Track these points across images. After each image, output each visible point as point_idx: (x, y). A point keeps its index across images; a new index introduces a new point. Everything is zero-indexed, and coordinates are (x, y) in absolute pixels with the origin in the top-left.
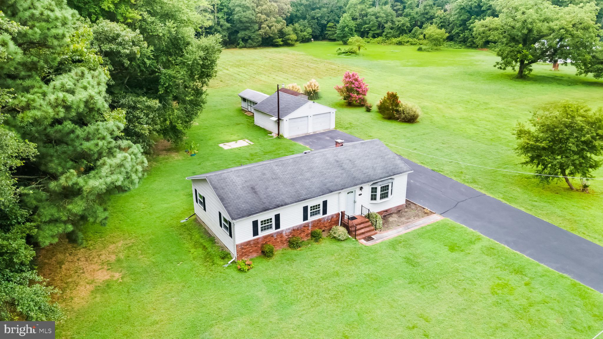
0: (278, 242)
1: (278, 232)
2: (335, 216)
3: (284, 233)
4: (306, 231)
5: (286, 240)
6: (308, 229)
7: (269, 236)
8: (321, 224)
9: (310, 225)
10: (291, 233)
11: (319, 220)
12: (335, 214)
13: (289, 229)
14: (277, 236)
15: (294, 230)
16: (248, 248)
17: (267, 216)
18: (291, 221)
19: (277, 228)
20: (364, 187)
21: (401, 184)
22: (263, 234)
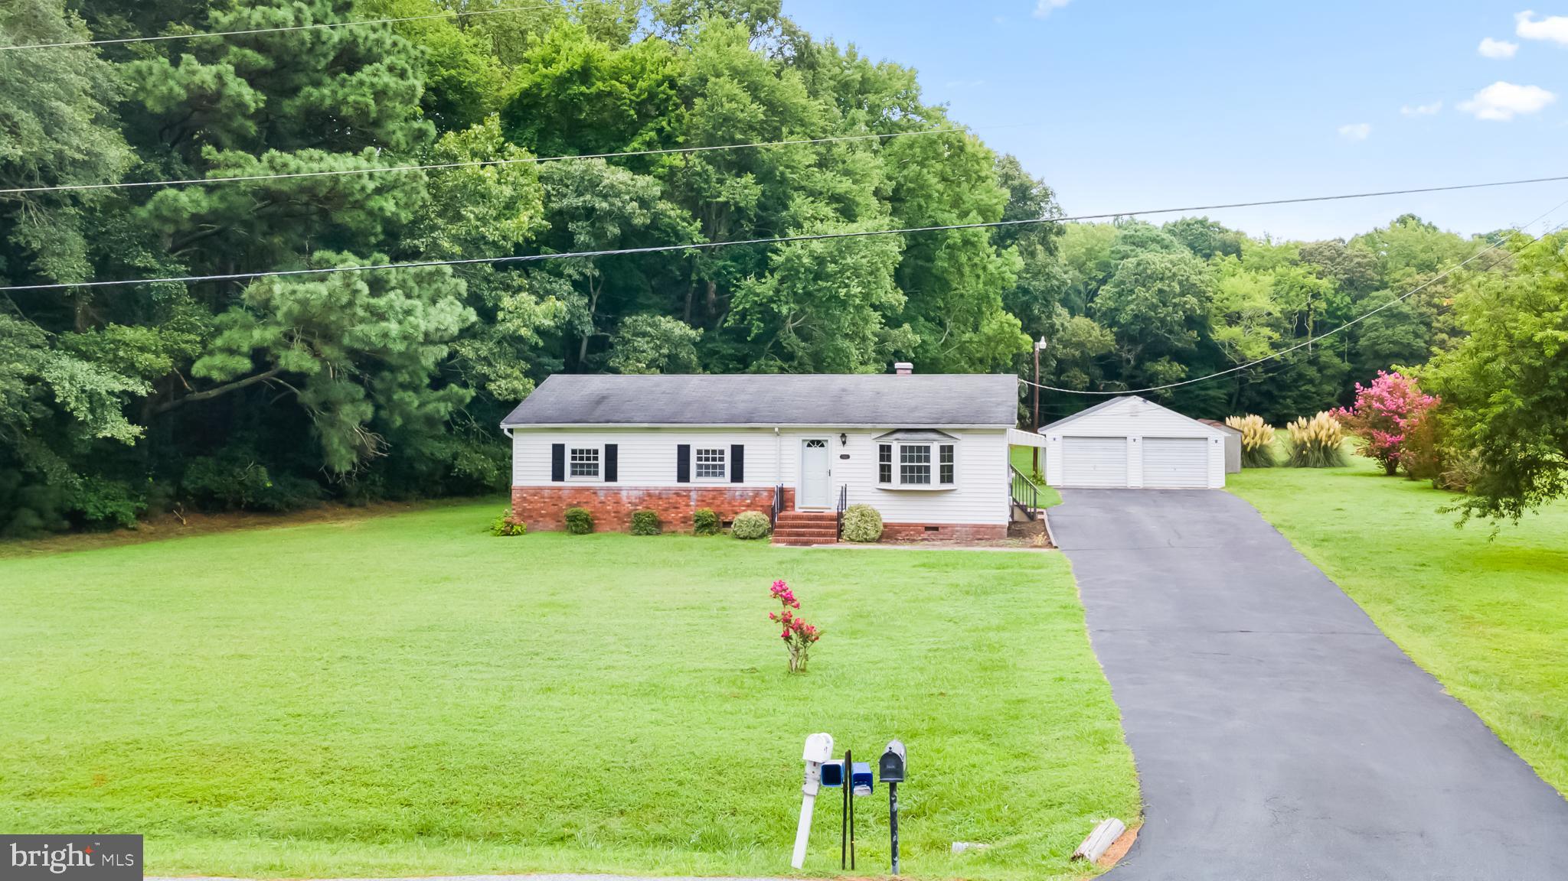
0: (608, 512)
1: (608, 489)
2: (765, 494)
3: (624, 494)
4: (683, 508)
5: (628, 515)
6: (688, 505)
7: (587, 489)
8: (723, 503)
9: (693, 495)
10: (642, 501)
11: (720, 491)
12: (765, 490)
13: (636, 489)
14: (606, 496)
15: (650, 495)
16: (536, 502)
17: (587, 441)
18: (647, 473)
19: (610, 478)
20: (853, 438)
21: (986, 460)
22: (574, 481)
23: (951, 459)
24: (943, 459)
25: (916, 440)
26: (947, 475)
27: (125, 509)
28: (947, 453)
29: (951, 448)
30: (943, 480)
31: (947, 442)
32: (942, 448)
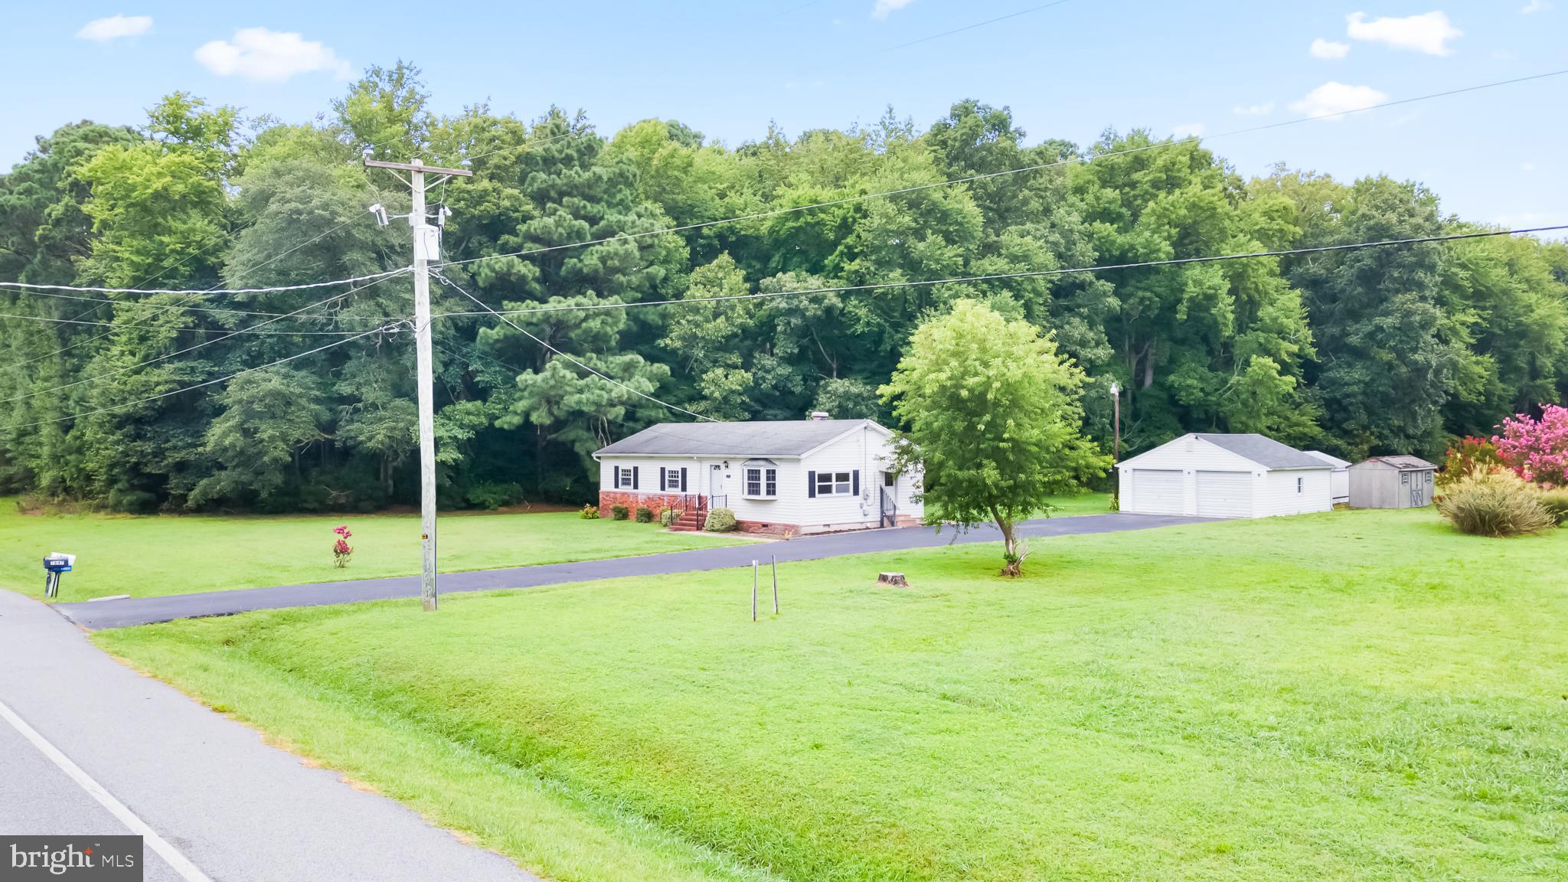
0: (633, 508)
1: (631, 494)
3: (636, 497)
7: (627, 494)
9: (666, 499)
10: (642, 502)
12: (692, 496)
13: (641, 494)
14: (629, 498)
15: (645, 499)
16: (608, 502)
17: (626, 465)
18: (649, 485)
19: (636, 487)
20: (731, 464)
21: (792, 480)
22: (622, 489)
23: (774, 479)
24: (768, 479)
25: (754, 466)
26: (771, 490)
27: (490, 499)
28: (771, 475)
29: (774, 472)
30: (768, 493)
31: (771, 467)
32: (768, 472)
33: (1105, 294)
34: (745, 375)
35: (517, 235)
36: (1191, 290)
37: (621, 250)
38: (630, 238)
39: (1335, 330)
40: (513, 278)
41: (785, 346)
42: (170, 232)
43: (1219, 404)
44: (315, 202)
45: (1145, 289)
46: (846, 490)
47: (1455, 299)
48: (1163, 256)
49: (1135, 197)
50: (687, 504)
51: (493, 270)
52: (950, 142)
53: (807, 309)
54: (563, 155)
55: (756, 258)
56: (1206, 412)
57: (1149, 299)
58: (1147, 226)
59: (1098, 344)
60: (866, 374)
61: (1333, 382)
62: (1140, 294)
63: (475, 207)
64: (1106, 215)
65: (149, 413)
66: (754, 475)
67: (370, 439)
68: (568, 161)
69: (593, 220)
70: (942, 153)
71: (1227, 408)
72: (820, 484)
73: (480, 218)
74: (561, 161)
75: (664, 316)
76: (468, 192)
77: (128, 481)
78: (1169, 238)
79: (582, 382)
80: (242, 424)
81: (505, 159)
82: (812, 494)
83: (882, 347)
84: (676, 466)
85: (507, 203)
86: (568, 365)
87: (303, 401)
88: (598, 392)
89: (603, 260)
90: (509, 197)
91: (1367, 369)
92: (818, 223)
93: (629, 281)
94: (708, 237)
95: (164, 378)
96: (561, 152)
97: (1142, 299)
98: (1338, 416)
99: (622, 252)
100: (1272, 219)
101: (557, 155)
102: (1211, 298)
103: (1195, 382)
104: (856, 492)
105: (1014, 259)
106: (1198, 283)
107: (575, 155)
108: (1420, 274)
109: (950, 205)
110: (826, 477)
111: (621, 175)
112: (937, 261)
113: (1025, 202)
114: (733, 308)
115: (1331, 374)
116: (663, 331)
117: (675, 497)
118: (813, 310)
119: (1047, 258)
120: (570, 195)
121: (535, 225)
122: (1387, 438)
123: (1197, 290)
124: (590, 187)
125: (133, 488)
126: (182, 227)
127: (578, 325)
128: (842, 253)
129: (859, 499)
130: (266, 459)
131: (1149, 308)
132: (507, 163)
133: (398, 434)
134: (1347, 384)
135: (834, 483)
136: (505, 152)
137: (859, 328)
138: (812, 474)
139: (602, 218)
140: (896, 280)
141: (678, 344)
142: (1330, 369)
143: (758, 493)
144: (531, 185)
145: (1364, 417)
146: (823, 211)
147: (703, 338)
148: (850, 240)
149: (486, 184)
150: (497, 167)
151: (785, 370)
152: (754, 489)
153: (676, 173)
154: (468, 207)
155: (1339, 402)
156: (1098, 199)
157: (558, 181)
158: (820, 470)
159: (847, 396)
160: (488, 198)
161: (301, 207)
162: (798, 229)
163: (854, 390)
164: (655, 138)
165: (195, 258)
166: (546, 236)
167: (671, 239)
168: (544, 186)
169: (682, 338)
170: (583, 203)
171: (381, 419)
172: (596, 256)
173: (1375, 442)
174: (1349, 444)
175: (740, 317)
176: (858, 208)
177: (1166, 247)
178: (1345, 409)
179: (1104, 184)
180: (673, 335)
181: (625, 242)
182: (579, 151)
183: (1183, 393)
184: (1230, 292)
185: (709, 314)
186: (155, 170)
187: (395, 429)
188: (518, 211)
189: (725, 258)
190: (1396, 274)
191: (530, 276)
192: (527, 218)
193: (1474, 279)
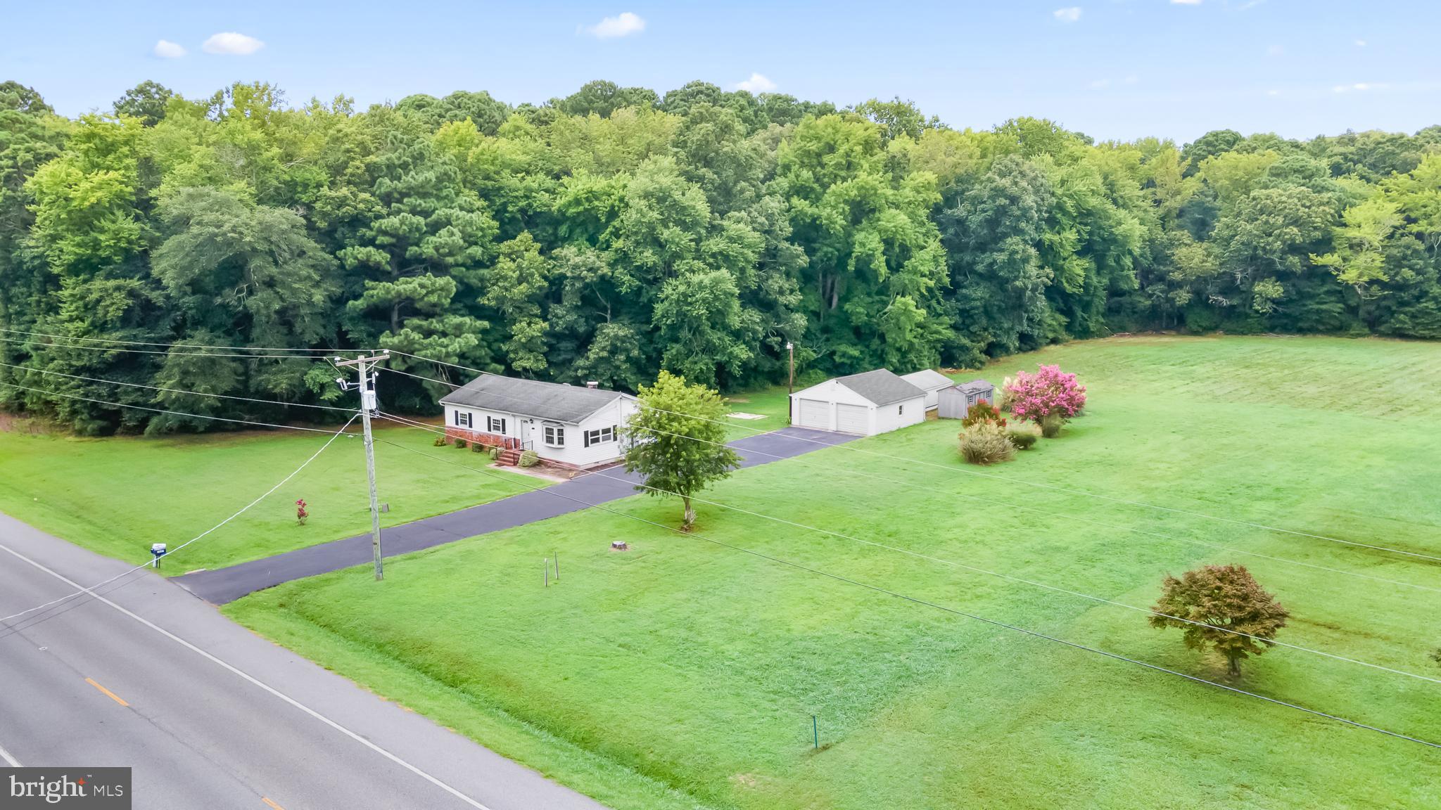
3: (473, 433)
6: (490, 441)
7: (464, 430)
9: (492, 437)
10: (478, 437)
13: (477, 432)
14: (469, 433)
15: (480, 435)
16: (451, 433)
17: (463, 411)
18: (480, 425)
19: (471, 426)
20: (535, 421)
21: (574, 436)
22: (461, 426)
23: (562, 434)
24: (559, 434)
25: (549, 425)
26: (561, 441)
28: (561, 432)
29: (562, 430)
30: (559, 443)
31: (560, 427)
32: (558, 430)
33: (798, 256)
34: (543, 325)
35: (371, 229)
36: (857, 250)
37: (449, 240)
38: (455, 230)
39: (968, 258)
40: (371, 264)
41: (570, 300)
42: (102, 231)
43: (878, 324)
44: (226, 227)
45: (828, 246)
46: (609, 438)
47: (1064, 220)
48: (838, 227)
49: (824, 175)
50: (507, 444)
51: (356, 258)
52: (689, 144)
53: (586, 277)
54: (401, 162)
55: (549, 224)
56: (870, 329)
57: (832, 253)
58: (828, 203)
59: (792, 291)
60: (631, 315)
61: (966, 297)
62: (825, 249)
63: (338, 209)
64: (802, 191)
65: (102, 366)
66: (549, 431)
67: (275, 386)
68: (405, 166)
69: (426, 214)
70: (682, 154)
71: (883, 328)
72: (591, 438)
73: (343, 217)
74: (400, 166)
75: (482, 280)
76: (333, 199)
77: (89, 414)
78: (843, 213)
79: (427, 341)
80: (181, 380)
81: (358, 168)
82: (587, 445)
83: (641, 299)
84: (499, 417)
85: (361, 206)
86: (417, 328)
87: (224, 361)
88: (438, 348)
89: (437, 249)
90: (363, 201)
91: (989, 288)
92: (593, 208)
93: (455, 260)
94: (512, 212)
95: (113, 342)
96: (399, 158)
97: (826, 254)
98: (967, 322)
99: (450, 242)
100: (919, 192)
101: (397, 162)
102: (870, 257)
103: (862, 310)
104: (615, 439)
105: (731, 240)
106: (863, 245)
107: (410, 160)
108: (1023, 225)
109: (685, 201)
110: (596, 433)
111: (446, 174)
112: (677, 244)
113: (742, 191)
114: (532, 275)
115: (964, 291)
116: (482, 291)
117: (498, 437)
118: (590, 277)
119: (754, 237)
120: (408, 195)
121: (385, 223)
122: (999, 336)
123: (861, 250)
124: (422, 187)
125: (92, 418)
126: (113, 227)
127: (422, 299)
128: (611, 233)
129: (617, 443)
130: (202, 405)
131: (829, 259)
132: (359, 171)
133: (296, 382)
134: (974, 300)
135: (601, 436)
136: (357, 163)
137: (624, 289)
138: (586, 433)
139: (433, 211)
140: (648, 256)
141: (493, 303)
142: (965, 287)
143: (553, 443)
144: (379, 187)
145: (984, 322)
146: (597, 199)
147: (512, 299)
148: (616, 223)
149: (345, 191)
150: (352, 175)
151: (571, 317)
152: (550, 440)
153: (486, 166)
154: (333, 209)
155: (968, 311)
156: (797, 176)
157: (400, 185)
158: (591, 429)
159: (616, 337)
160: (348, 202)
161: (216, 231)
162: (579, 214)
163: (621, 333)
164: (468, 138)
165: (125, 249)
166: (393, 232)
167: (484, 220)
168: (389, 189)
169: (496, 298)
170: (419, 201)
171: (282, 371)
172: (431, 246)
173: (991, 339)
174: (973, 341)
175: (539, 282)
176: (621, 200)
177: (840, 221)
178: (972, 317)
179: (803, 165)
180: (490, 295)
181: (452, 234)
182: (413, 157)
183: (854, 318)
184: (884, 253)
185: (514, 281)
186: (88, 185)
187: (292, 378)
188: (370, 211)
189: (525, 235)
190: (1008, 223)
191: (384, 262)
192: (378, 217)
193: (1078, 206)
